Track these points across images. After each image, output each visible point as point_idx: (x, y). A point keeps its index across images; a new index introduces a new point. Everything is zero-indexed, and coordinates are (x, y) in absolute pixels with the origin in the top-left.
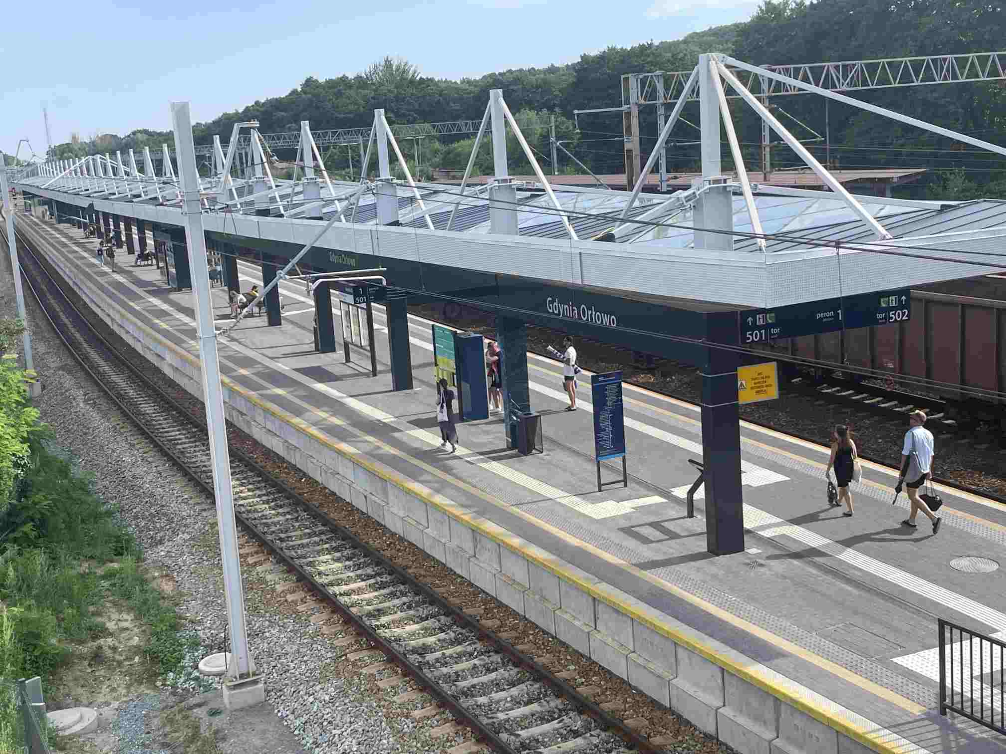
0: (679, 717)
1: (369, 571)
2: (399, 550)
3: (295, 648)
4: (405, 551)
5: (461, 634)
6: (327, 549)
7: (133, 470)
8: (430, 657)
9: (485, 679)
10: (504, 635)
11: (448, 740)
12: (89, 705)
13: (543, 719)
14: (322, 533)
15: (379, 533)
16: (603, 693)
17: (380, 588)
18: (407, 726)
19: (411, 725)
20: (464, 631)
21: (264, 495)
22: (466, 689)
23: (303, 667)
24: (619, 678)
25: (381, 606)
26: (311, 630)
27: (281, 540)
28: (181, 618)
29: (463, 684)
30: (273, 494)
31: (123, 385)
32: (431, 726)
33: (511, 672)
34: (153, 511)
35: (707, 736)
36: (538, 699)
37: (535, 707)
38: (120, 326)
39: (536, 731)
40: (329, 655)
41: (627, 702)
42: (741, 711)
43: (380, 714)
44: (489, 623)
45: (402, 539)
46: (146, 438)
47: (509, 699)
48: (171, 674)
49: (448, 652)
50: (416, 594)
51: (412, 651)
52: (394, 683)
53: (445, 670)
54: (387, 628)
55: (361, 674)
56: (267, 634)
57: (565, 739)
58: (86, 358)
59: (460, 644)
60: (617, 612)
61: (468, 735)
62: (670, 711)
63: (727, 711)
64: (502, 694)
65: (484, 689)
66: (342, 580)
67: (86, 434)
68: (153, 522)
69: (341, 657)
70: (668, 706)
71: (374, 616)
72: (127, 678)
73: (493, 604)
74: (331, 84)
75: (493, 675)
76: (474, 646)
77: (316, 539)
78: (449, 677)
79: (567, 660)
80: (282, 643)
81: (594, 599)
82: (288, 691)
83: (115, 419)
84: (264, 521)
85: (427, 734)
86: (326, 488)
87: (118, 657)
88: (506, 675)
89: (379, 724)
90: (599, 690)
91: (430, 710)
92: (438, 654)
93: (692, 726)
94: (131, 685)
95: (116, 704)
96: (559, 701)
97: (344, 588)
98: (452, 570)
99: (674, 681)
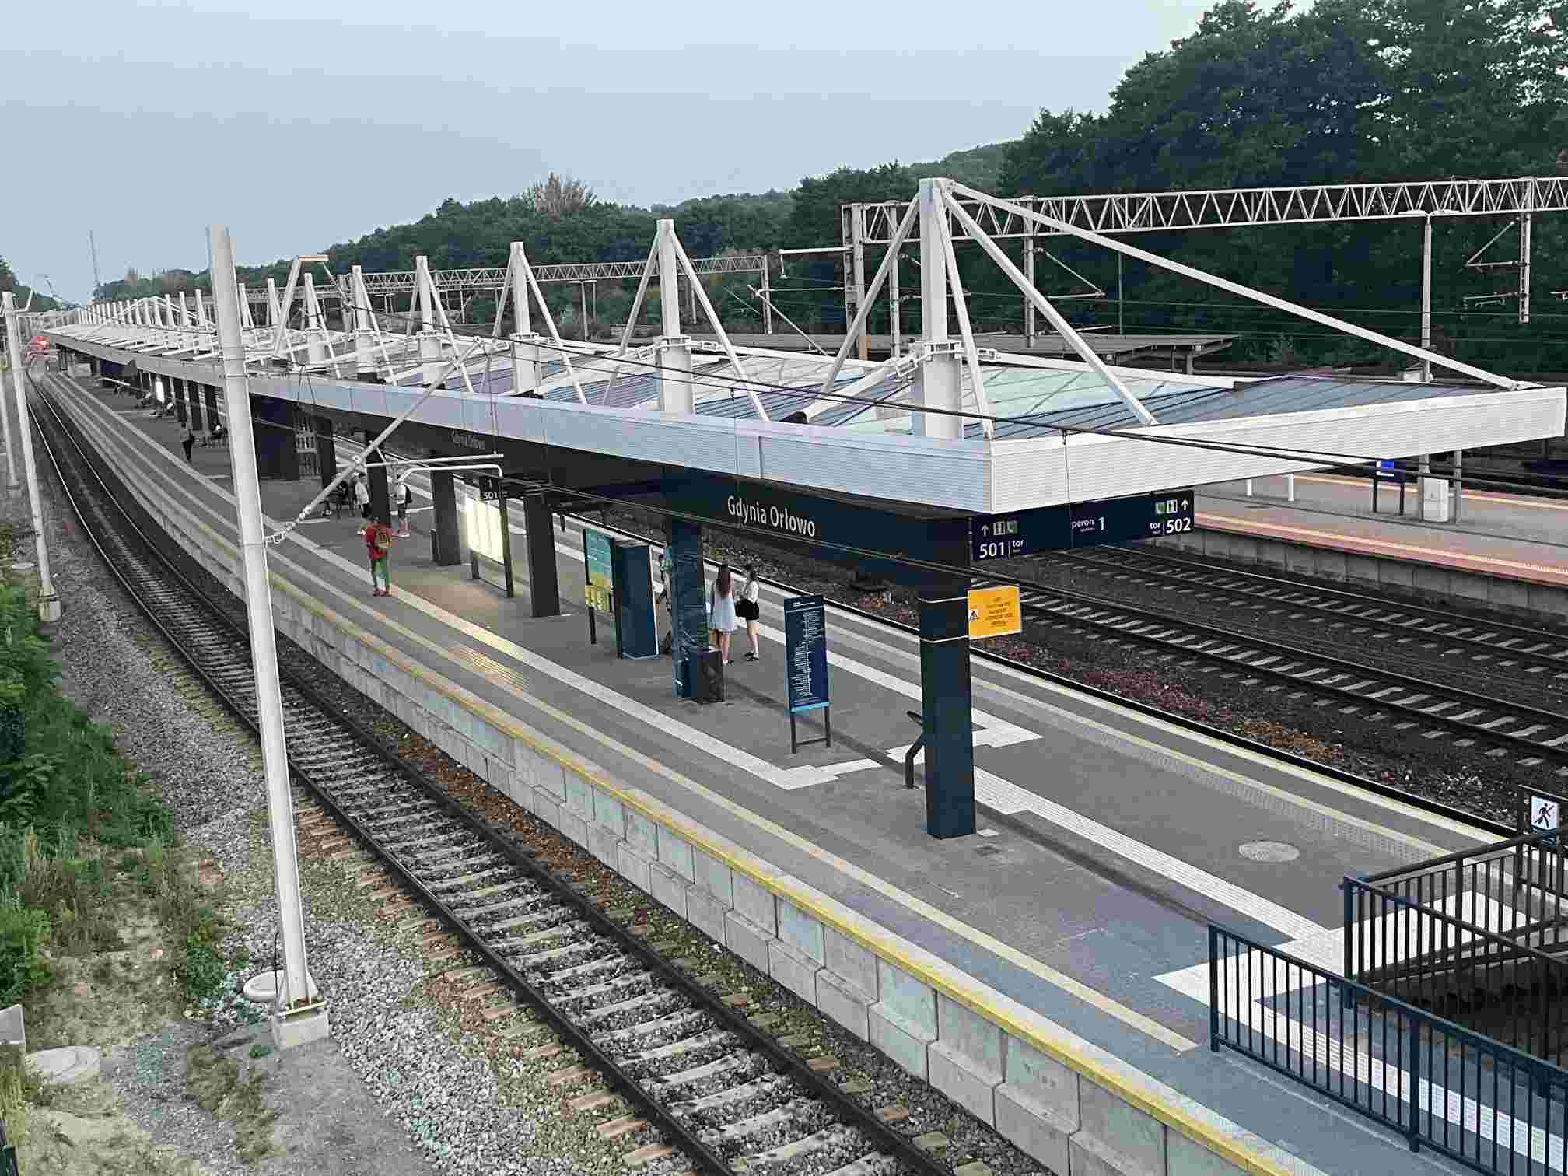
0: (880, 1054)
1: (485, 859)
2: (527, 832)
3: (375, 964)
4: (534, 832)
5: (601, 944)
6: (430, 830)
7: (174, 721)
8: (557, 977)
9: (627, 1005)
10: (658, 947)
11: (571, 1089)
12: (89, 1043)
13: (701, 1059)
14: (425, 808)
15: (502, 808)
16: (783, 1023)
17: (497, 883)
18: (517, 1071)
19: (522, 1069)
20: (605, 940)
21: (351, 756)
22: (600, 1020)
23: (384, 990)
24: (803, 1002)
25: (495, 907)
26: (397, 940)
27: (369, 818)
28: (221, 923)
29: (595, 1013)
30: (363, 754)
31: (173, 605)
32: (550, 1070)
33: (663, 996)
34: (198, 777)
35: (915, 1080)
36: (695, 1033)
37: (691, 1043)
38: (175, 526)
39: (690, 1075)
40: (421, 973)
41: (814, 1035)
42: (958, 1047)
43: (482, 1053)
44: (638, 930)
45: (532, 817)
46: (197, 678)
47: (657, 1032)
48: (206, 999)
49: (580, 970)
50: (545, 891)
51: (533, 967)
52: (505, 1012)
53: (574, 994)
54: (503, 936)
55: (460, 999)
56: (339, 946)
57: (729, 1085)
58: (126, 569)
59: (598, 958)
60: (805, 915)
61: (599, 1082)
62: (869, 1046)
63: (941, 1047)
64: (649, 1026)
65: (626, 1020)
66: (446, 872)
67: (115, 672)
68: (198, 792)
69: (436, 977)
70: (866, 1039)
71: (485, 920)
72: (144, 1006)
73: (647, 905)
74: (477, 209)
75: (640, 1000)
76: (617, 961)
77: (417, 816)
78: (580, 1002)
79: (738, 978)
80: (358, 957)
81: (775, 897)
82: (362, 1023)
83: (158, 653)
84: (349, 791)
85: (544, 1081)
86: (434, 747)
87: (132, 977)
88: (657, 999)
89: (480, 1067)
90: (778, 1020)
91: (551, 1048)
92: (568, 973)
93: (896, 1066)
94: (150, 1015)
95: (125, 1043)
96: (723, 1035)
97: (447, 883)
98: (595, 858)
99: (875, 1007)
